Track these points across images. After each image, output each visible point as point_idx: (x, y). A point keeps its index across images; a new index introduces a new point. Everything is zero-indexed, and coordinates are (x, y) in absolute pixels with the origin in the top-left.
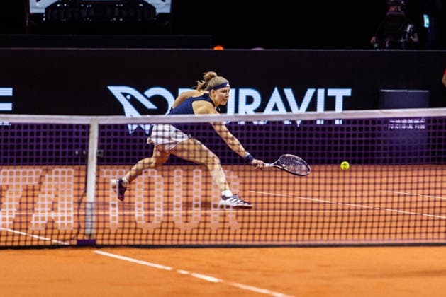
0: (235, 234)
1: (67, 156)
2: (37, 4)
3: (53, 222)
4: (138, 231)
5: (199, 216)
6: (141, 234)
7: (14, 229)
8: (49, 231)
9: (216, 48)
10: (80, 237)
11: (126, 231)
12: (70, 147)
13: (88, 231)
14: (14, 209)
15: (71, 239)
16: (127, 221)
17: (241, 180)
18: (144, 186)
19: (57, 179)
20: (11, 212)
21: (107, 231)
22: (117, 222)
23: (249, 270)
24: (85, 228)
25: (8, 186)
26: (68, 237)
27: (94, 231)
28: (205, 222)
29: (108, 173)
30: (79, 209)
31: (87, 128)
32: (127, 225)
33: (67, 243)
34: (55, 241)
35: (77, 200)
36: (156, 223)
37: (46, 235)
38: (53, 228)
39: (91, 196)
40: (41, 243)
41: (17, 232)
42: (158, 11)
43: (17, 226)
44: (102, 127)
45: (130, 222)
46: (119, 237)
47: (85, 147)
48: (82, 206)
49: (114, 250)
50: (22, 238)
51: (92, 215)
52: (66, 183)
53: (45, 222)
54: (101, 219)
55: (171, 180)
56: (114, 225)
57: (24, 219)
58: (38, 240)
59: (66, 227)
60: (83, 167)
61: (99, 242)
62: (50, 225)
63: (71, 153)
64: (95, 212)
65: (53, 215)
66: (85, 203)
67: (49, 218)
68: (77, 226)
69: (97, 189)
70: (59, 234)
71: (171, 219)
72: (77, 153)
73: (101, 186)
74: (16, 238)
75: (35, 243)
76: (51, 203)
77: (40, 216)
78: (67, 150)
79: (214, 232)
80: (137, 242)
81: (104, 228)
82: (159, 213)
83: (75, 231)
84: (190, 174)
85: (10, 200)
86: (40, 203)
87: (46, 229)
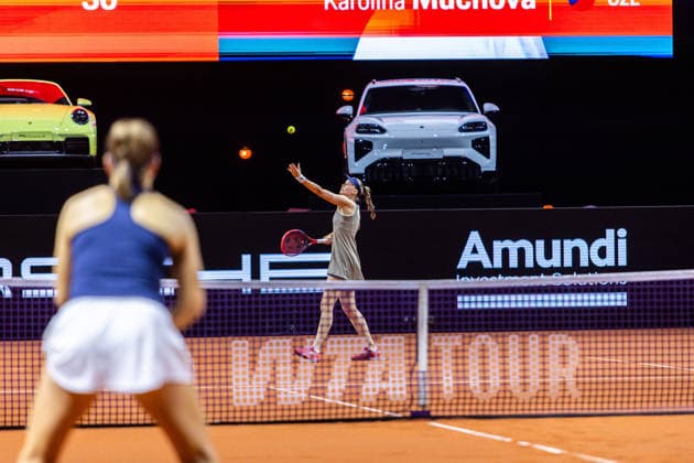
0: (576, 403)
1: (396, 324)
2: (357, 164)
3: (384, 393)
4: (474, 401)
5: (537, 384)
6: (477, 404)
7: (344, 401)
8: (381, 403)
9: (545, 207)
10: (414, 408)
11: (461, 401)
12: (399, 313)
13: (421, 402)
14: (343, 380)
15: (404, 411)
16: (462, 389)
17: (581, 346)
18: (479, 354)
19: (386, 348)
20: (340, 383)
21: (441, 402)
22: (451, 392)
23: (592, 440)
24: (418, 399)
25: (336, 356)
26: (401, 408)
27: (428, 402)
28: (544, 390)
29: (440, 341)
30: (411, 379)
31: (415, 293)
32: (462, 395)
33: (400, 415)
34: (387, 413)
35: (408, 369)
36: (492, 392)
37: (377, 407)
38: (385, 400)
39: (423, 365)
40: (373, 415)
41: (347, 404)
42: (483, 170)
43: (347, 398)
44: (431, 292)
45: (465, 391)
46: (454, 407)
47: (414, 312)
48: (414, 375)
49: (450, 422)
50: (353, 411)
51: (425, 385)
52: (396, 351)
53: (376, 393)
54: (435, 389)
55: (506, 346)
56: (448, 395)
57: (354, 390)
58: (370, 412)
59: (398, 398)
60: (413, 335)
61: (433, 414)
62: (381, 397)
63: (400, 320)
64: (428, 382)
65: (384, 385)
66: (418, 372)
67: (381, 388)
68: (409, 396)
69: (430, 358)
70: (391, 406)
71: (508, 387)
72: (406, 319)
73: (433, 354)
74: (347, 411)
75: (367, 416)
76: (380, 373)
77: (371, 386)
78: (396, 317)
79: (553, 400)
80: (474, 413)
81: (438, 399)
82: (495, 381)
83: (408, 402)
84: (526, 340)
85: (339, 370)
86: (369, 373)
87: (378, 400)
